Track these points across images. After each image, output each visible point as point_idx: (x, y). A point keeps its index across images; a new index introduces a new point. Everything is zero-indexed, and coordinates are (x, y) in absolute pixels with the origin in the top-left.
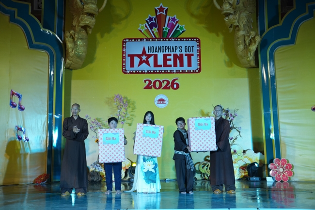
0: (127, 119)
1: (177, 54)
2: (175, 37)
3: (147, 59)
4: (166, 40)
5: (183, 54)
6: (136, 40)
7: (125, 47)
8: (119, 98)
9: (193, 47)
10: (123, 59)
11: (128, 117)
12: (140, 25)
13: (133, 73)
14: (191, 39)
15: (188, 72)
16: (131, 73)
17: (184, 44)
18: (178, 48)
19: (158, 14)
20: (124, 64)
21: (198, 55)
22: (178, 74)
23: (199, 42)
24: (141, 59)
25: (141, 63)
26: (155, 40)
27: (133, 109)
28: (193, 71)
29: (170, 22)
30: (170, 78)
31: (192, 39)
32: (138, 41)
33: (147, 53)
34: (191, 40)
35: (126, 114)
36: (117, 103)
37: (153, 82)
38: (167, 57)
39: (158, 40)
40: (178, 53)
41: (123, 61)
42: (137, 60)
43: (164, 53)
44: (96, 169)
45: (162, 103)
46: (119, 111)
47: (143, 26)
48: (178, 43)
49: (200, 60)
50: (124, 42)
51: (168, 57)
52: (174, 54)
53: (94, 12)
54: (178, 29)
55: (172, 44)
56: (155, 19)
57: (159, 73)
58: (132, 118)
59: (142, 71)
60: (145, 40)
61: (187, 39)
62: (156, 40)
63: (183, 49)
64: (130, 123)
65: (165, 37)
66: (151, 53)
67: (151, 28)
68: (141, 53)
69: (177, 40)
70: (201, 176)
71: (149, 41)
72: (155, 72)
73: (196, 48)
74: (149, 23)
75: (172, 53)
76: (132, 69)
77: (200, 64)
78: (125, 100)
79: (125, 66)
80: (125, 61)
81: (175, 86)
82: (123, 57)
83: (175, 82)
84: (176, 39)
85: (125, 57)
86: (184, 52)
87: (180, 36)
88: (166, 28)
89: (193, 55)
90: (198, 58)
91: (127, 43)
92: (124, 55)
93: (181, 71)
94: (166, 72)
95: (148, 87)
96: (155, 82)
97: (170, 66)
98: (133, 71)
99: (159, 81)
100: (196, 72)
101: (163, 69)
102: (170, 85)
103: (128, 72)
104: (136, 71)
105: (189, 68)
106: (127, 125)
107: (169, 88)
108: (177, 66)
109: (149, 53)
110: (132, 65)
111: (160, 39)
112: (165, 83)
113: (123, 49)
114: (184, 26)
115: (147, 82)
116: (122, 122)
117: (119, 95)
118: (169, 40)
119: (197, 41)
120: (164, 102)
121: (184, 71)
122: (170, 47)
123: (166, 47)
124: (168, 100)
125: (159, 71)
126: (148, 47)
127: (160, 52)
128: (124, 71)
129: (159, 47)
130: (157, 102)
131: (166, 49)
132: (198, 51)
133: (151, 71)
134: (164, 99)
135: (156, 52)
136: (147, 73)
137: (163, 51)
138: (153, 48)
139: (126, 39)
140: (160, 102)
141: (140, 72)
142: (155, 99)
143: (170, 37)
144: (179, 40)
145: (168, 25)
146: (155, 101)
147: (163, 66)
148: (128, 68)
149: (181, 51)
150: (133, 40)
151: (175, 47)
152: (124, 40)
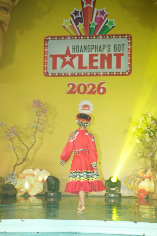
0: (48, 127)
1: (104, 54)
2: (103, 33)
4: (93, 38)
5: (111, 54)
6: (59, 38)
7: (47, 46)
8: (37, 104)
10: (44, 59)
11: (49, 125)
12: (64, 20)
13: (55, 76)
14: (122, 35)
15: (117, 75)
16: (53, 75)
17: (113, 42)
18: (107, 47)
19: (85, 6)
22: (106, 77)
23: (131, 40)
24: (64, 60)
25: (64, 64)
26: (80, 39)
27: (55, 116)
28: (123, 73)
29: (98, 16)
30: (96, 81)
31: (123, 36)
32: (61, 39)
33: (71, 53)
34: (122, 37)
35: (47, 121)
36: (36, 108)
37: (77, 85)
38: (93, 58)
39: (84, 38)
40: (106, 52)
41: (44, 62)
42: (60, 61)
43: (91, 53)
44: (11, 182)
45: (87, 110)
46: (38, 117)
47: (67, 22)
48: (107, 41)
49: (131, 61)
50: (46, 40)
51: (95, 58)
53: (7, 6)
54: (107, 25)
55: (100, 42)
56: (81, 13)
57: (84, 75)
58: (54, 126)
59: (65, 74)
60: (69, 38)
61: (117, 36)
62: (82, 38)
63: (112, 48)
64: (51, 131)
65: (92, 34)
66: (76, 53)
67: (77, 24)
69: (106, 38)
71: (74, 39)
72: (79, 75)
73: (127, 47)
74: (75, 18)
75: (99, 53)
76: (54, 71)
77: (130, 66)
78: (45, 106)
79: (46, 67)
80: (47, 62)
81: (101, 90)
82: (45, 58)
83: (102, 86)
84: (104, 36)
85: (47, 57)
86: (112, 52)
87: (109, 33)
88: (93, 24)
89: (122, 55)
90: (129, 58)
91: (49, 42)
92: (46, 56)
93: (108, 74)
94: (92, 75)
95: (71, 92)
96: (79, 86)
97: (97, 68)
98: (55, 74)
99: (84, 85)
100: (125, 75)
101: (88, 71)
102: (96, 89)
103: (50, 74)
104: (59, 74)
105: (118, 70)
106: (48, 133)
107: (94, 93)
108: (104, 68)
109: (74, 53)
110: (54, 67)
111: (86, 36)
112: (91, 87)
113: (45, 49)
114: (114, 20)
115: (71, 86)
116: (41, 130)
117: (39, 100)
118: (96, 38)
119: (129, 38)
120: (88, 108)
121: (112, 73)
122: (97, 46)
123: (93, 47)
124: (93, 106)
125: (84, 73)
126: (73, 46)
127: (86, 52)
128: (45, 73)
129: (84, 46)
130: (81, 108)
131: (92, 49)
132: (129, 50)
133: (75, 73)
134: (89, 105)
135: (81, 52)
136: (70, 76)
137: (89, 51)
138: (78, 47)
139: (48, 36)
140: (84, 109)
141: (63, 74)
142: (79, 105)
143: (97, 34)
144: (108, 37)
145: (95, 20)
146: (79, 107)
147: (88, 68)
148: (50, 70)
149: (109, 50)
150: (56, 38)
151: (103, 45)
152: (47, 38)
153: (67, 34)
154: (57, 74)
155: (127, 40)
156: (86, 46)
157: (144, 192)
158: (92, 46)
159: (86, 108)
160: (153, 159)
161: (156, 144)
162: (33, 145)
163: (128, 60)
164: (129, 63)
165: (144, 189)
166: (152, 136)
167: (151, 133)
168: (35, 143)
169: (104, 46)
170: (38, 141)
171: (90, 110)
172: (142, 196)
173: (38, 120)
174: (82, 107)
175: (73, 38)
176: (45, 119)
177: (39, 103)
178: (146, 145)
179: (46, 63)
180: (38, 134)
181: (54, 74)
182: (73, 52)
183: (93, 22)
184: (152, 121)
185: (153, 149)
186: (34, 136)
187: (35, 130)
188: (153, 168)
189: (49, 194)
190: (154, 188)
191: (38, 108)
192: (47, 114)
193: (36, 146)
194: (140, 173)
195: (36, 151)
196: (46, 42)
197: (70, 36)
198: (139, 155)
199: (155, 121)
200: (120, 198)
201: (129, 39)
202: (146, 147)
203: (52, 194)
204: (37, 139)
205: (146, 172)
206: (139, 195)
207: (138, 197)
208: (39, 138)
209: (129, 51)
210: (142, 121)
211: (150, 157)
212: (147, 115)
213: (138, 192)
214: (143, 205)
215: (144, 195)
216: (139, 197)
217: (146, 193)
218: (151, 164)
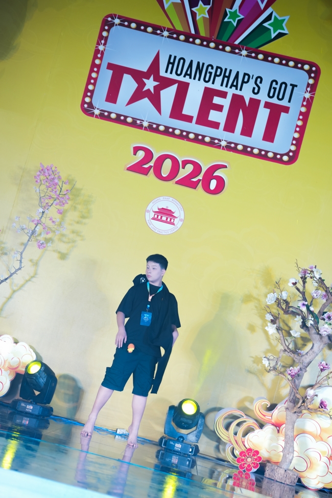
0: (60, 240)
1: (242, 98)
2: (253, 45)
3: (158, 89)
4: (223, 50)
5: (259, 101)
7: (106, 39)
8: (48, 176)
9: (294, 86)
10: (92, 71)
11: (63, 235)
13: (108, 118)
14: (297, 61)
15: (259, 156)
16: (105, 116)
17: (270, 72)
18: (252, 81)
20: (91, 87)
21: (301, 113)
22: (231, 153)
23: (316, 79)
24: (141, 85)
25: (137, 96)
26: (193, 43)
27: (83, 217)
28: (275, 154)
30: (206, 157)
31: (299, 63)
32: (145, 30)
33: (162, 73)
34: (295, 67)
35: (60, 224)
36: (43, 187)
37: (155, 157)
39: (201, 45)
41: (90, 78)
42: (128, 85)
43: (209, 85)
45: (166, 222)
46: (41, 210)
48: (256, 67)
49: (302, 130)
50: (107, 24)
51: (217, 100)
52: (234, 96)
54: (266, 25)
57: (180, 137)
58: (74, 241)
60: (166, 33)
61: (285, 60)
62: (198, 41)
63: (265, 87)
64: (64, 251)
65: (225, 39)
66: (173, 76)
67: (193, 4)
68: (144, 68)
69: (256, 58)
70: (217, 448)
71: (177, 39)
72: (169, 132)
73: (301, 93)
76: (109, 107)
77: (298, 142)
78: (65, 187)
79: (92, 92)
80: (96, 79)
81: (213, 184)
82: (95, 67)
83: (216, 174)
84: (254, 53)
85: (99, 66)
86: (263, 97)
87: (267, 48)
88: (234, 14)
89: (286, 110)
90: (300, 123)
91: (113, 29)
92: (97, 62)
93: (240, 147)
94: (199, 140)
95: (138, 168)
96: (162, 159)
97: (215, 125)
98: (110, 113)
99: (174, 160)
100: (280, 161)
102: (200, 177)
103: (97, 112)
104: (118, 116)
105: (266, 146)
106: (56, 255)
107: (194, 186)
108: (232, 130)
109: (168, 75)
110: (112, 96)
111: (209, 41)
112: (189, 168)
114: (287, 18)
115: (141, 154)
116: (41, 242)
117: (53, 169)
118: (232, 52)
119: (313, 72)
120: (171, 219)
121: (249, 149)
122: (231, 71)
123: (219, 70)
124: (182, 217)
125: (182, 131)
126: (170, 56)
127: (199, 80)
128: (86, 106)
129: (198, 63)
130: (152, 215)
131: (216, 75)
132: (305, 103)
133: (158, 125)
134: (173, 213)
135: (188, 77)
136: (146, 129)
137: (207, 79)
138: (182, 61)
139: (115, 15)
140: (159, 217)
141: (129, 120)
142: (151, 205)
143: (237, 42)
144: (261, 56)
145: (240, 7)
146: (148, 211)
147: (194, 120)
148: (100, 102)
149: (256, 91)
150: (133, 25)
151: (245, 74)
152: (109, 19)
153: (163, 22)
154: (113, 116)
155: (306, 75)
156: (203, 64)
157: (256, 457)
158: (218, 68)
159: (164, 218)
160: (297, 382)
161: (312, 348)
162: (11, 275)
163: (297, 126)
164: (297, 135)
165: (257, 449)
166: (309, 325)
167: (310, 317)
168: (19, 272)
169: (247, 77)
170: (28, 269)
171: (173, 224)
172: (249, 466)
173: (40, 215)
174: (156, 212)
175: (175, 36)
176: (57, 217)
177: (52, 176)
178: (289, 344)
179: (92, 81)
180: (32, 251)
181: (106, 114)
182: (166, 72)
183: (233, 10)
184: (317, 289)
185: (303, 358)
186: (21, 254)
187: (26, 238)
188: (291, 404)
189: (23, 405)
190: (282, 454)
191: (48, 187)
192: (66, 207)
193: (18, 279)
194: (258, 407)
195: (14, 292)
196: (106, 28)
197: (168, 30)
198: (266, 362)
199: (326, 291)
200: (194, 457)
201: (313, 75)
202: (286, 349)
203: (30, 408)
204: (25, 262)
205: (272, 408)
206: (243, 460)
207: (239, 466)
208: (31, 261)
209: (303, 105)
210: (295, 284)
211: (292, 376)
212: (312, 271)
213: (241, 453)
214: (246, 488)
215: (254, 463)
216: (241, 467)
217: (261, 462)
218: (290, 394)
